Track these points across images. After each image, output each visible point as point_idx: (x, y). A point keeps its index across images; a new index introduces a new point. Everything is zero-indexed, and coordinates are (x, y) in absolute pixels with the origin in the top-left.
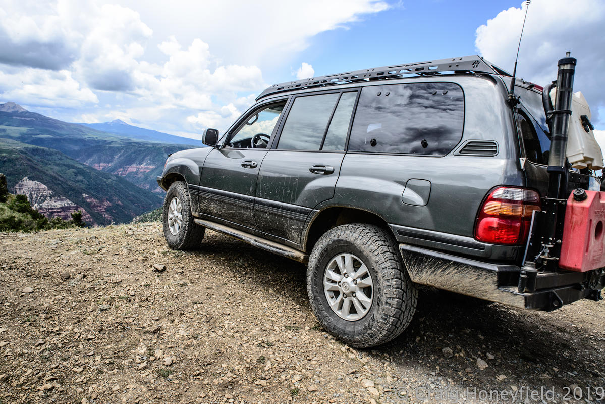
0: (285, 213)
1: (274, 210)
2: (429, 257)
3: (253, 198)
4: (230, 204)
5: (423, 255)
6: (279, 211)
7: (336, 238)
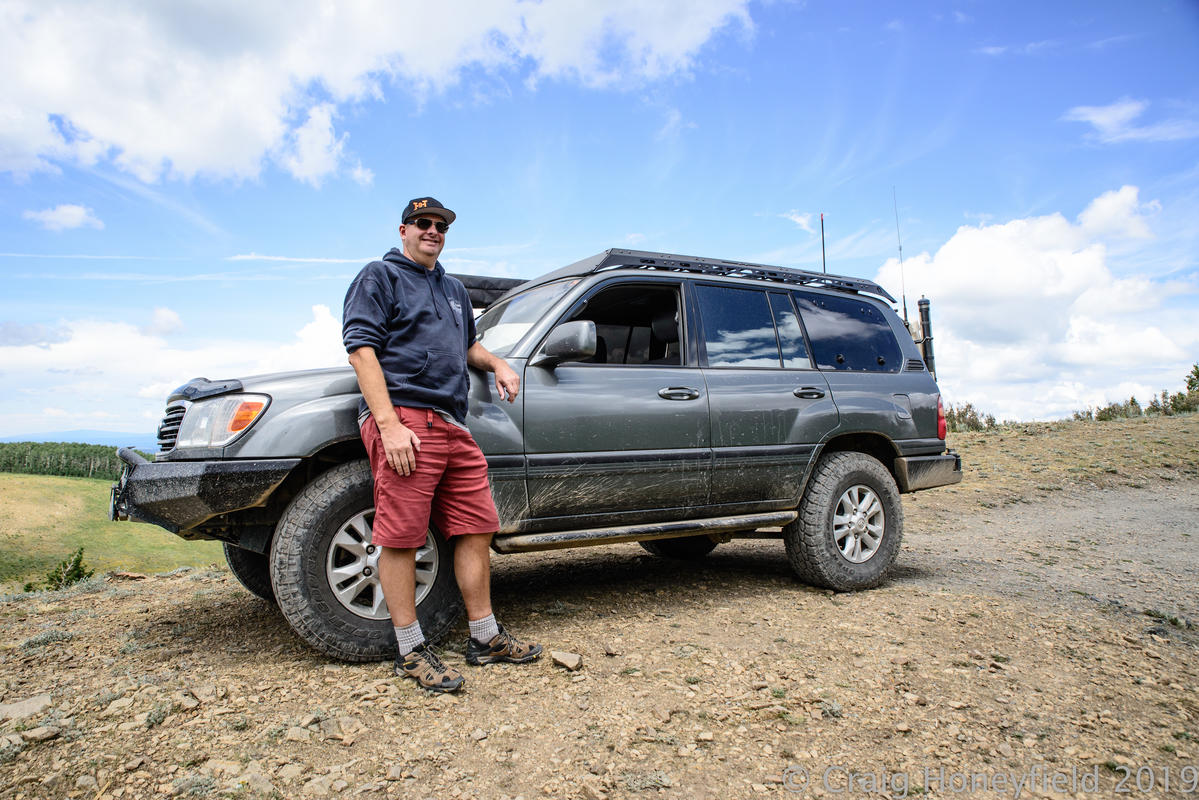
0: (775, 460)
1: (755, 460)
2: (923, 462)
3: (708, 450)
4: (648, 473)
5: (919, 462)
6: (764, 460)
7: (846, 472)
